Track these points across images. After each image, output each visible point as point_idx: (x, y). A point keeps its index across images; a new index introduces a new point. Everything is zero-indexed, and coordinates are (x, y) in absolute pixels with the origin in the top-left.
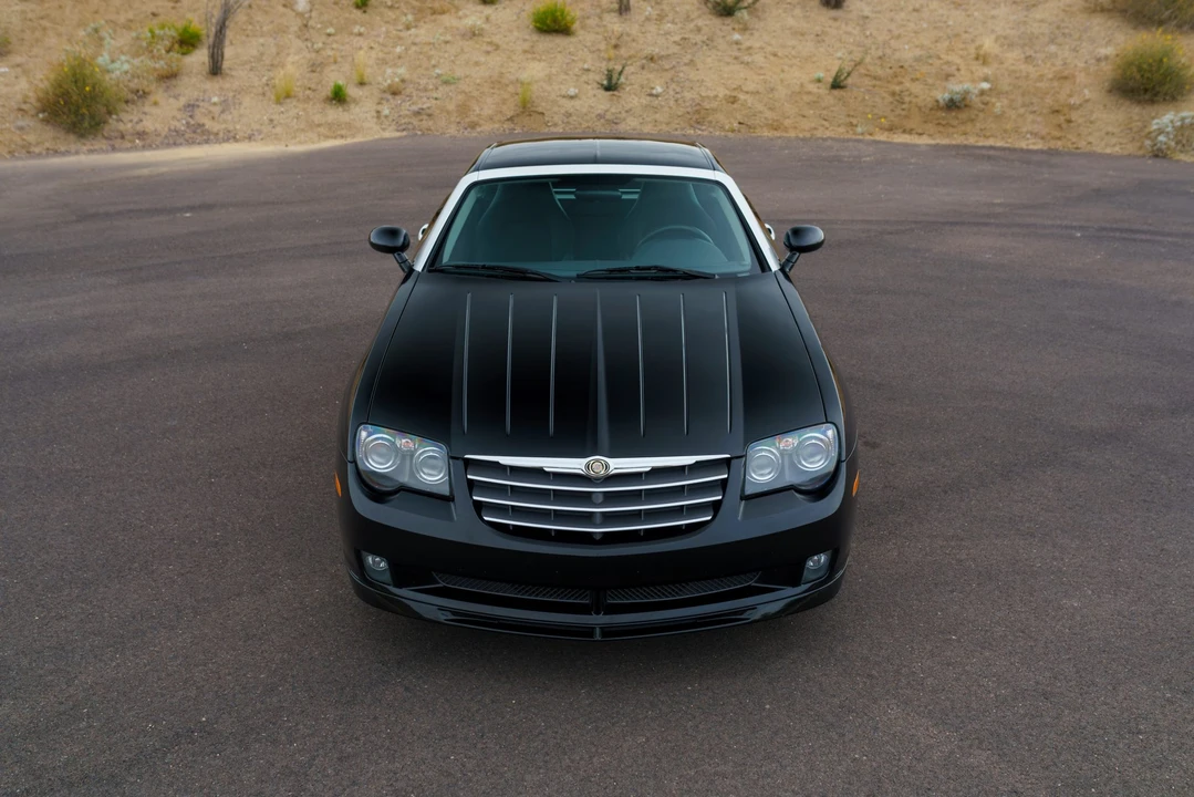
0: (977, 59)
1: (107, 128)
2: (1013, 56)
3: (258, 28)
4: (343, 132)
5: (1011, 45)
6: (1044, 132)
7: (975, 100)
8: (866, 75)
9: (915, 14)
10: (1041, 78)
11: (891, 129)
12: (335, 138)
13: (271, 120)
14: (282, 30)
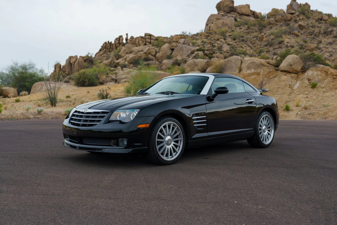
14: (285, 93)
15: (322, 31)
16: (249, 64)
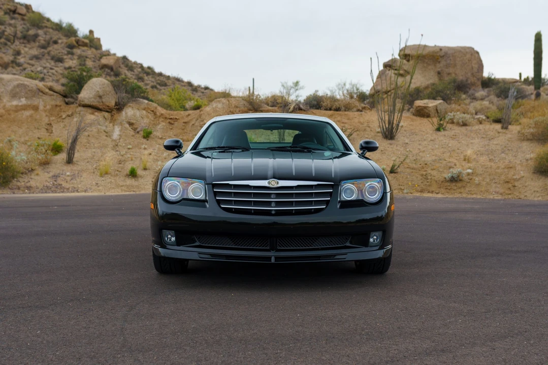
0: (465, 160)
1: (11, 184)
2: (483, 159)
3: (92, 145)
4: (134, 190)
5: (482, 154)
6: (502, 191)
7: (465, 178)
8: (408, 168)
9: (432, 142)
10: (498, 168)
11: (421, 191)
12: (130, 192)
13: (97, 184)
14: (105, 146)
15: (19, 35)
16: (15, 87)
